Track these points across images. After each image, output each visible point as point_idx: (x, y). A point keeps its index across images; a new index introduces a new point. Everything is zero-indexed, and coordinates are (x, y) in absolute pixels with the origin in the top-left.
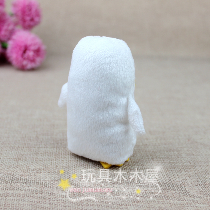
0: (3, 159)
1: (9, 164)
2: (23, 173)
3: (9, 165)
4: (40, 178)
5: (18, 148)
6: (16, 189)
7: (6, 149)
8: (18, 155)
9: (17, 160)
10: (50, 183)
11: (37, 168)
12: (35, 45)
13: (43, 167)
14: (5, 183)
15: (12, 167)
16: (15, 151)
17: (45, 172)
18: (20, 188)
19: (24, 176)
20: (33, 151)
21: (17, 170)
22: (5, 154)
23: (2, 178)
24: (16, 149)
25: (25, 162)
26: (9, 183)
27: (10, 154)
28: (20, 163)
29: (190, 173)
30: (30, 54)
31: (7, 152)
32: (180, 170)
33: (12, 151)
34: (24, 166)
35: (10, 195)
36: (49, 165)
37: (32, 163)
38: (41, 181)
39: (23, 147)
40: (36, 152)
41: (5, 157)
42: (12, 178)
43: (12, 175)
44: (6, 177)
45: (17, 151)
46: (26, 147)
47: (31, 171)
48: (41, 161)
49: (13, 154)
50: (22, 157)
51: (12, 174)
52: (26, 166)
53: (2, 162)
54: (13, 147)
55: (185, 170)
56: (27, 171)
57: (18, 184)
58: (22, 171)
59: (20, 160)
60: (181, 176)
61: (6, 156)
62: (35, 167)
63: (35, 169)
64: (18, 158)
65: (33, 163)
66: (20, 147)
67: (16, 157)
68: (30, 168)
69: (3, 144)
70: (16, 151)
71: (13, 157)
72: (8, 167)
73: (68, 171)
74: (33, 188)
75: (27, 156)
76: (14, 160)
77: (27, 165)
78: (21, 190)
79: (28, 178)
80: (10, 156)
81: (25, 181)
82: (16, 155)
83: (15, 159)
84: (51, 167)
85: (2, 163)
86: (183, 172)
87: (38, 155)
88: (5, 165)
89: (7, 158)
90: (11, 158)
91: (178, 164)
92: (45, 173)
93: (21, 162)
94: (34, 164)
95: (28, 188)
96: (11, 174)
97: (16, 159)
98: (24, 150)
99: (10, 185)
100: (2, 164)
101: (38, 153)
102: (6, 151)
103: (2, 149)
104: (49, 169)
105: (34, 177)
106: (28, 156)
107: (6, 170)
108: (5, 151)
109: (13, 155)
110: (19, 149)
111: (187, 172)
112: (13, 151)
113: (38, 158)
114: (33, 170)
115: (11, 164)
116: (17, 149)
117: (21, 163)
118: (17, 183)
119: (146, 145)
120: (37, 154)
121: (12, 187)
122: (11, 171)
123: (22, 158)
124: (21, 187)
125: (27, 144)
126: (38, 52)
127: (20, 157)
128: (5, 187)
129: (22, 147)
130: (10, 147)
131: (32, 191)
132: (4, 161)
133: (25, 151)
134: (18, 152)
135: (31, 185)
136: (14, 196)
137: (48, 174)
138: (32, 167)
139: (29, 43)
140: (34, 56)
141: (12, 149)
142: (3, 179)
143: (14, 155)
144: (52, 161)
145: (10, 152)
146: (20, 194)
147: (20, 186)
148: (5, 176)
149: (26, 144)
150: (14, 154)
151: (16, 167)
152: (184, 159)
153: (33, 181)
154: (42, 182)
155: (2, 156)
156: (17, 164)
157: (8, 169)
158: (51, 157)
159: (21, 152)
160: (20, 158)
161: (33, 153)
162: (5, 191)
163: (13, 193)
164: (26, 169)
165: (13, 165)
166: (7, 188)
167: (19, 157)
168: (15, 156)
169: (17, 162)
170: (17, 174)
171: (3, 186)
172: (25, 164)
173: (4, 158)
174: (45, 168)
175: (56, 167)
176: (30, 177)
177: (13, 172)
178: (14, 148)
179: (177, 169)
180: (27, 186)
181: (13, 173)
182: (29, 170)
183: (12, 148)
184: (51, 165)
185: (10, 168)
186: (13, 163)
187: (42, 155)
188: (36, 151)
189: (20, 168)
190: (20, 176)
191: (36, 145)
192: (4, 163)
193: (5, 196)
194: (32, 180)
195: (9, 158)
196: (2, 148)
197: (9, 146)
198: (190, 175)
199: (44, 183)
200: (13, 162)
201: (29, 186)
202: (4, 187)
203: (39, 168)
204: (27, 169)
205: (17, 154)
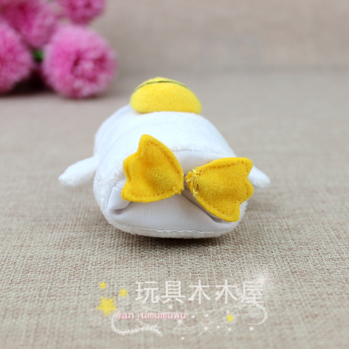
0: (34, 247)
1: (47, 255)
2: (73, 270)
3: (46, 257)
4: (109, 278)
5: (65, 226)
6: (60, 300)
7: (41, 230)
8: (64, 239)
9: (63, 248)
10: (128, 286)
11: (103, 260)
12: (95, 49)
13: (114, 259)
14: (37, 290)
15: (53, 260)
16: (59, 232)
17: (118, 266)
18: (67, 298)
19: (76, 276)
20: (95, 231)
21: (63, 265)
22: (38, 239)
23: (33, 280)
24: (60, 229)
25: (78, 250)
26: (46, 288)
27: (49, 238)
28: (68, 252)
30: (87, 66)
31: (43, 235)
33: (52, 233)
34: (77, 257)
35: (48, 311)
36: (127, 255)
37: (92, 252)
38: (111, 284)
39: (75, 225)
40: (99, 233)
41: (39, 243)
42: (51, 280)
43: (52, 274)
44: (39, 279)
45: (63, 232)
46: (81, 224)
47: (90, 265)
48: (111, 248)
49: (54, 237)
50: (73, 242)
51: (53, 272)
52: (80, 257)
53: (33, 252)
54: (55, 225)
56: (82, 266)
57: (64, 290)
58: (72, 266)
59: (68, 248)
61: (40, 241)
62: (99, 259)
63: (99, 262)
64: (65, 244)
65: (94, 251)
66: (68, 225)
67: (61, 243)
68: (87, 260)
69: (34, 221)
70: (61, 233)
71: (54, 243)
72: (44, 261)
73: (166, 264)
74: (94, 297)
75: (82, 240)
76: (56, 247)
77: (82, 256)
78: (70, 301)
79: (83, 279)
80: (48, 241)
81: (79, 285)
82: (61, 239)
83: (59, 245)
84: (130, 257)
85: (32, 255)
87: (104, 238)
88: (39, 257)
89: (44, 245)
90: (51, 244)
92: (119, 268)
93: (70, 251)
94: (96, 253)
95: (84, 297)
96: (50, 273)
97: (61, 246)
98: (76, 230)
99: (47, 292)
100: (32, 257)
101: (105, 235)
102: (42, 232)
103: (32, 230)
104: (127, 261)
105: (96, 277)
106: (84, 240)
107: (39, 266)
108: (40, 234)
109: (55, 240)
110: (67, 229)
112: (54, 233)
113: (105, 242)
114: (94, 264)
115: (51, 256)
116: (63, 229)
117: (70, 253)
118: (62, 288)
119: (323, 211)
120: (101, 236)
121: (53, 296)
122: (51, 267)
123: (72, 244)
124: (70, 296)
125: (82, 220)
126: (101, 62)
127: (69, 242)
128: (37, 297)
129: (72, 225)
130: (49, 225)
131: (93, 302)
132: (37, 250)
133: (77, 232)
134: (64, 234)
135: (91, 291)
136: (56, 311)
137: (126, 270)
138: (93, 259)
139: (84, 45)
140: (94, 70)
141: (53, 229)
142: (35, 281)
143: (57, 239)
144: (132, 247)
145: (50, 235)
146: (67, 309)
147: (69, 294)
148: (37, 276)
149: (80, 219)
150: (56, 237)
151: (60, 260)
153: (95, 285)
154: (113, 285)
155: (33, 241)
156: (62, 254)
157: (44, 265)
158: (131, 240)
159: (71, 234)
160: (69, 244)
161: (94, 234)
162: (37, 304)
163: (53, 308)
164: (79, 263)
165: (54, 257)
166: (41, 299)
167: (67, 242)
168: (58, 241)
169: (62, 251)
170: (62, 272)
171: (34, 295)
172: (78, 255)
173: (37, 245)
174: (118, 260)
175: (142, 257)
176: (88, 277)
177: (54, 269)
178: (57, 227)
180: (82, 294)
181: (55, 271)
182: (86, 264)
183: (54, 227)
184: (130, 254)
185: (48, 262)
186: (55, 254)
187: (111, 238)
188: (99, 231)
189: (69, 261)
190: (68, 276)
191: (101, 221)
192: (37, 253)
193: (38, 312)
194: (92, 282)
195: (47, 245)
196: (32, 227)
197: (47, 223)
199: (116, 286)
200: (55, 251)
201: (86, 293)
202: (35, 297)
203: (106, 260)
204: (83, 263)
205: (63, 237)
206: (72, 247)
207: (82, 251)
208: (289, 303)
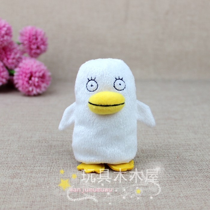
1: (5, 181)
2: (16, 190)
3: (4, 183)
4: (32, 194)
6: (8, 204)
9: (13, 178)
10: (40, 198)
11: (31, 185)
12: (40, 71)
13: (36, 184)
15: (7, 184)
16: (12, 170)
17: (37, 188)
19: (17, 192)
21: (12, 187)
26: (3, 198)
28: (15, 180)
29: (174, 186)
30: (36, 80)
32: (164, 184)
34: (18, 183)
45: (14, 170)
46: (23, 166)
47: (24, 187)
48: (35, 179)
49: (9, 172)
51: (6, 190)
55: (170, 184)
56: (20, 188)
58: (16, 188)
59: (15, 178)
60: (164, 190)
61: (3, 174)
62: (29, 184)
63: (28, 186)
64: (14, 176)
65: (27, 180)
67: (12, 175)
68: (23, 185)
71: (9, 176)
72: (3, 185)
75: (22, 174)
76: (10, 178)
77: (21, 183)
78: (13, 204)
79: (20, 194)
80: (6, 174)
81: (17, 197)
83: (11, 177)
84: (43, 184)
86: (167, 186)
87: (33, 173)
90: (7, 176)
91: (164, 179)
92: (37, 189)
94: (28, 181)
95: (19, 203)
96: (5, 190)
98: (20, 169)
99: (3, 200)
104: (41, 185)
105: (26, 193)
108: (3, 170)
110: (16, 168)
111: (170, 186)
112: (9, 170)
113: (32, 176)
114: (26, 186)
116: (14, 168)
117: (16, 181)
118: (10, 198)
121: (5, 202)
123: (17, 176)
124: (13, 202)
126: (43, 77)
129: (18, 166)
137: (40, 190)
138: (26, 184)
139: (34, 70)
141: (9, 168)
144: (45, 178)
145: (7, 171)
146: (11, 208)
149: (22, 164)
151: (11, 184)
152: (170, 174)
156: (12, 181)
157: (3, 186)
158: (45, 175)
159: (18, 171)
161: (28, 171)
163: (5, 208)
164: (19, 186)
165: (8, 183)
168: (11, 175)
169: (12, 180)
170: (11, 190)
172: (19, 182)
174: (37, 185)
175: (48, 184)
176: (22, 193)
177: (7, 189)
178: (11, 167)
179: (162, 183)
182: (22, 186)
184: (43, 182)
185: (5, 185)
186: (8, 181)
187: (36, 173)
188: (31, 170)
189: (15, 185)
190: (13, 192)
194: (24, 195)
195: (5, 177)
198: (173, 189)
199: (34, 198)
200: (9, 180)
201: (20, 201)
204: (21, 186)
205: (13, 173)
206: (17, 178)
207: (21, 180)
208: (110, 207)
